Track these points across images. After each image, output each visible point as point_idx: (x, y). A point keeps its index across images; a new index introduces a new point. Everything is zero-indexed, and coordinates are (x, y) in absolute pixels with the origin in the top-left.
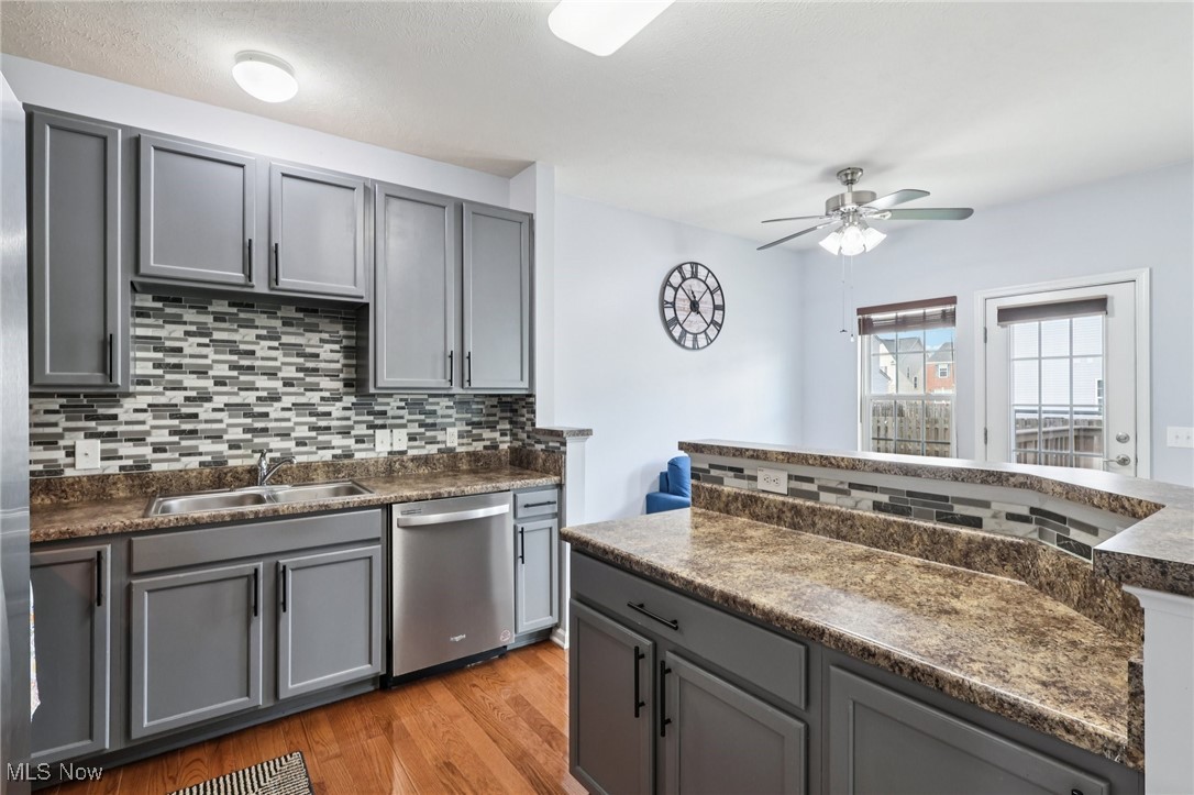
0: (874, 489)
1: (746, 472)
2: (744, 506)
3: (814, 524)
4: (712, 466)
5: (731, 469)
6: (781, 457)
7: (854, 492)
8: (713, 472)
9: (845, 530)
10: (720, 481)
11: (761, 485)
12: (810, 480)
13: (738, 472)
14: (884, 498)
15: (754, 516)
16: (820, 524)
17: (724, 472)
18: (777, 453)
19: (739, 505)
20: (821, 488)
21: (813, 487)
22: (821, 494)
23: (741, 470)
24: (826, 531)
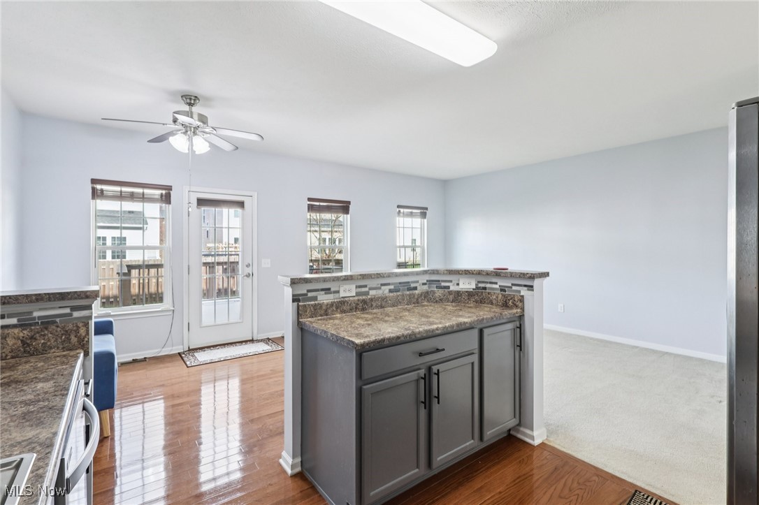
0: (388, 284)
1: (332, 290)
2: (337, 308)
3: (372, 305)
4: (309, 291)
5: (322, 290)
6: (360, 277)
7: (383, 287)
8: (310, 294)
9: (384, 304)
10: (315, 298)
11: (342, 294)
12: (365, 286)
13: (327, 291)
14: (392, 287)
15: (343, 312)
16: (374, 304)
17: (318, 293)
18: (358, 275)
19: (334, 308)
20: (370, 289)
21: (366, 289)
22: (370, 291)
23: (329, 289)
24: (377, 307)
